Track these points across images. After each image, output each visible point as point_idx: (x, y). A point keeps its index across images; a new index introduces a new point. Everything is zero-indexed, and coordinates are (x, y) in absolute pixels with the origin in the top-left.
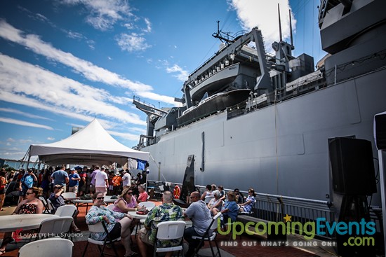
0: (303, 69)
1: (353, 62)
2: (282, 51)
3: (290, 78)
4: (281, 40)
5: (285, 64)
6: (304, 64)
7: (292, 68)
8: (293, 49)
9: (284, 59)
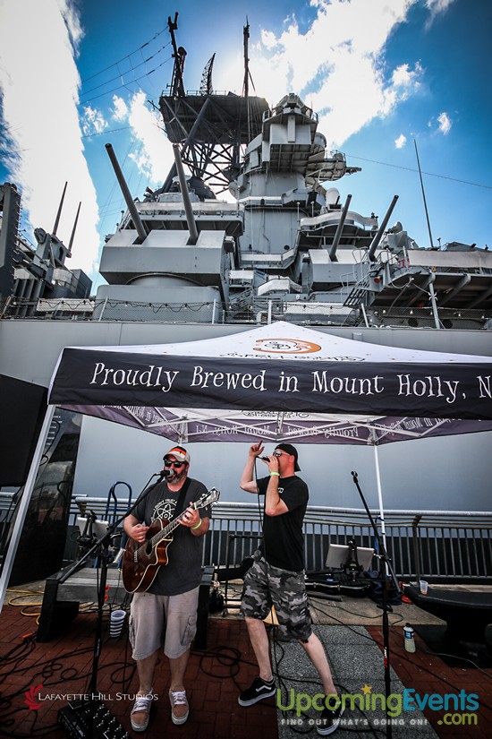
0: (73, 290)
1: (127, 303)
2: (48, 248)
3: (49, 292)
4: (54, 233)
5: (46, 269)
6: (76, 283)
7: (57, 281)
8: (69, 256)
9: (48, 261)
